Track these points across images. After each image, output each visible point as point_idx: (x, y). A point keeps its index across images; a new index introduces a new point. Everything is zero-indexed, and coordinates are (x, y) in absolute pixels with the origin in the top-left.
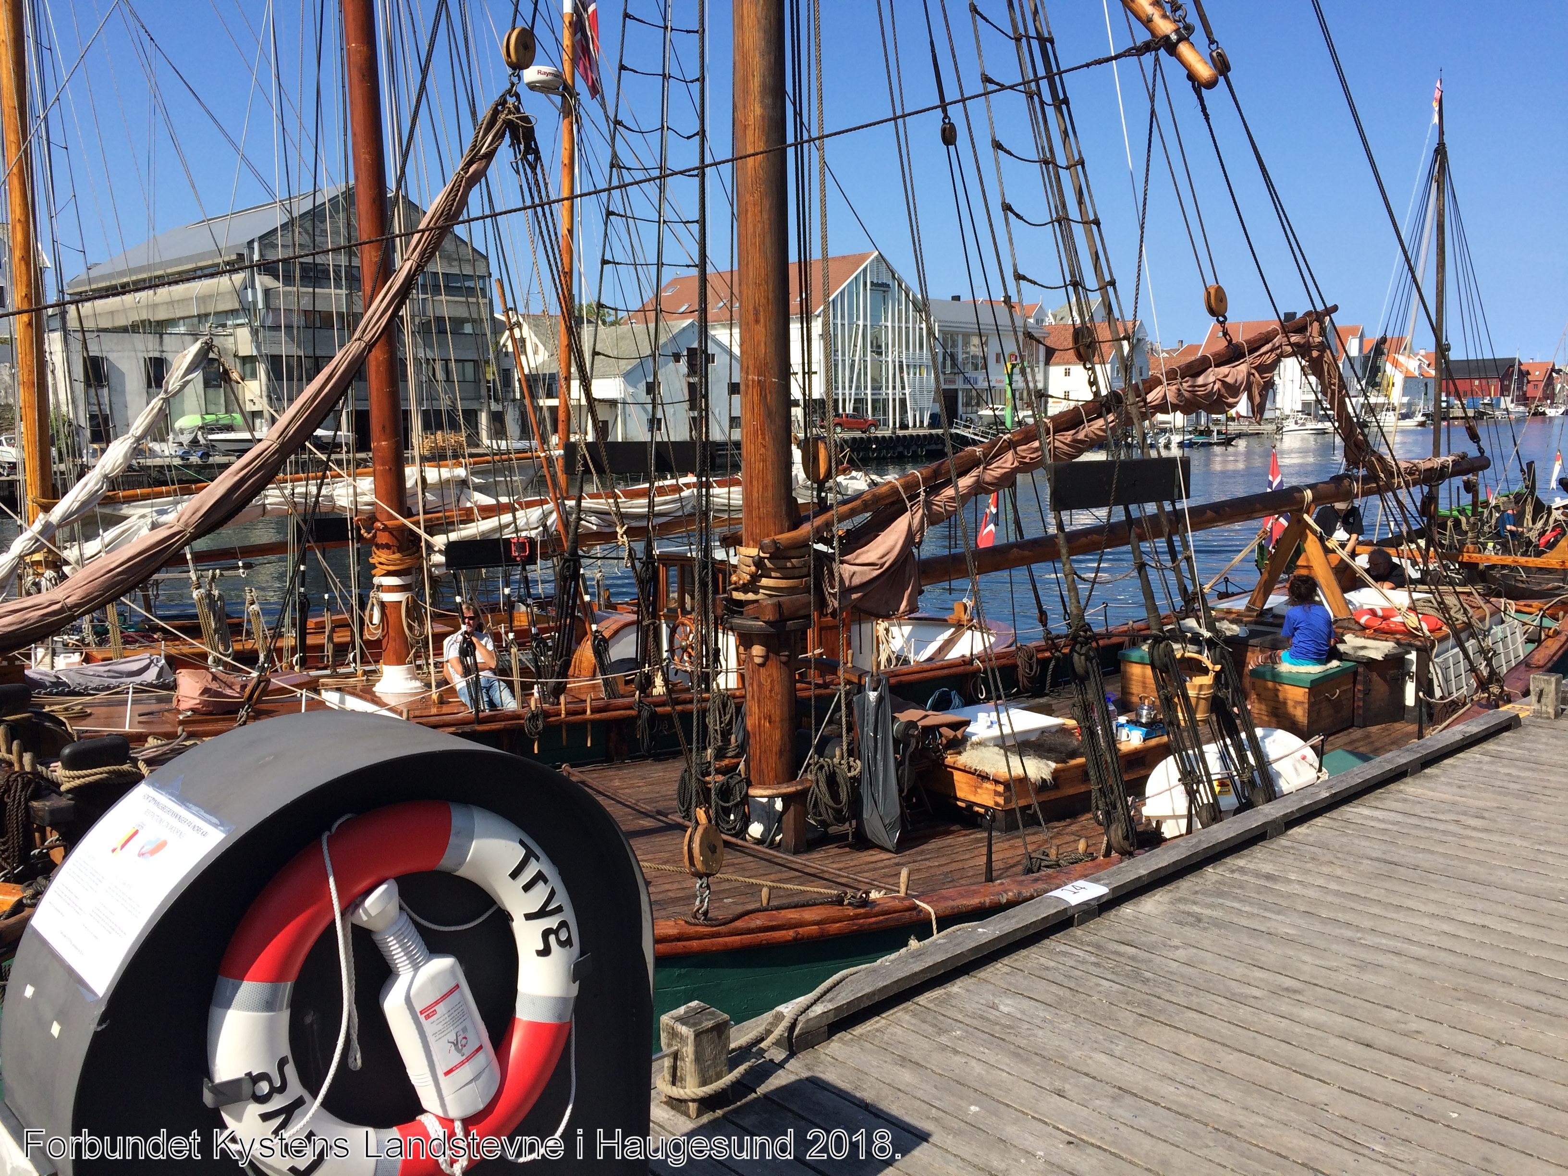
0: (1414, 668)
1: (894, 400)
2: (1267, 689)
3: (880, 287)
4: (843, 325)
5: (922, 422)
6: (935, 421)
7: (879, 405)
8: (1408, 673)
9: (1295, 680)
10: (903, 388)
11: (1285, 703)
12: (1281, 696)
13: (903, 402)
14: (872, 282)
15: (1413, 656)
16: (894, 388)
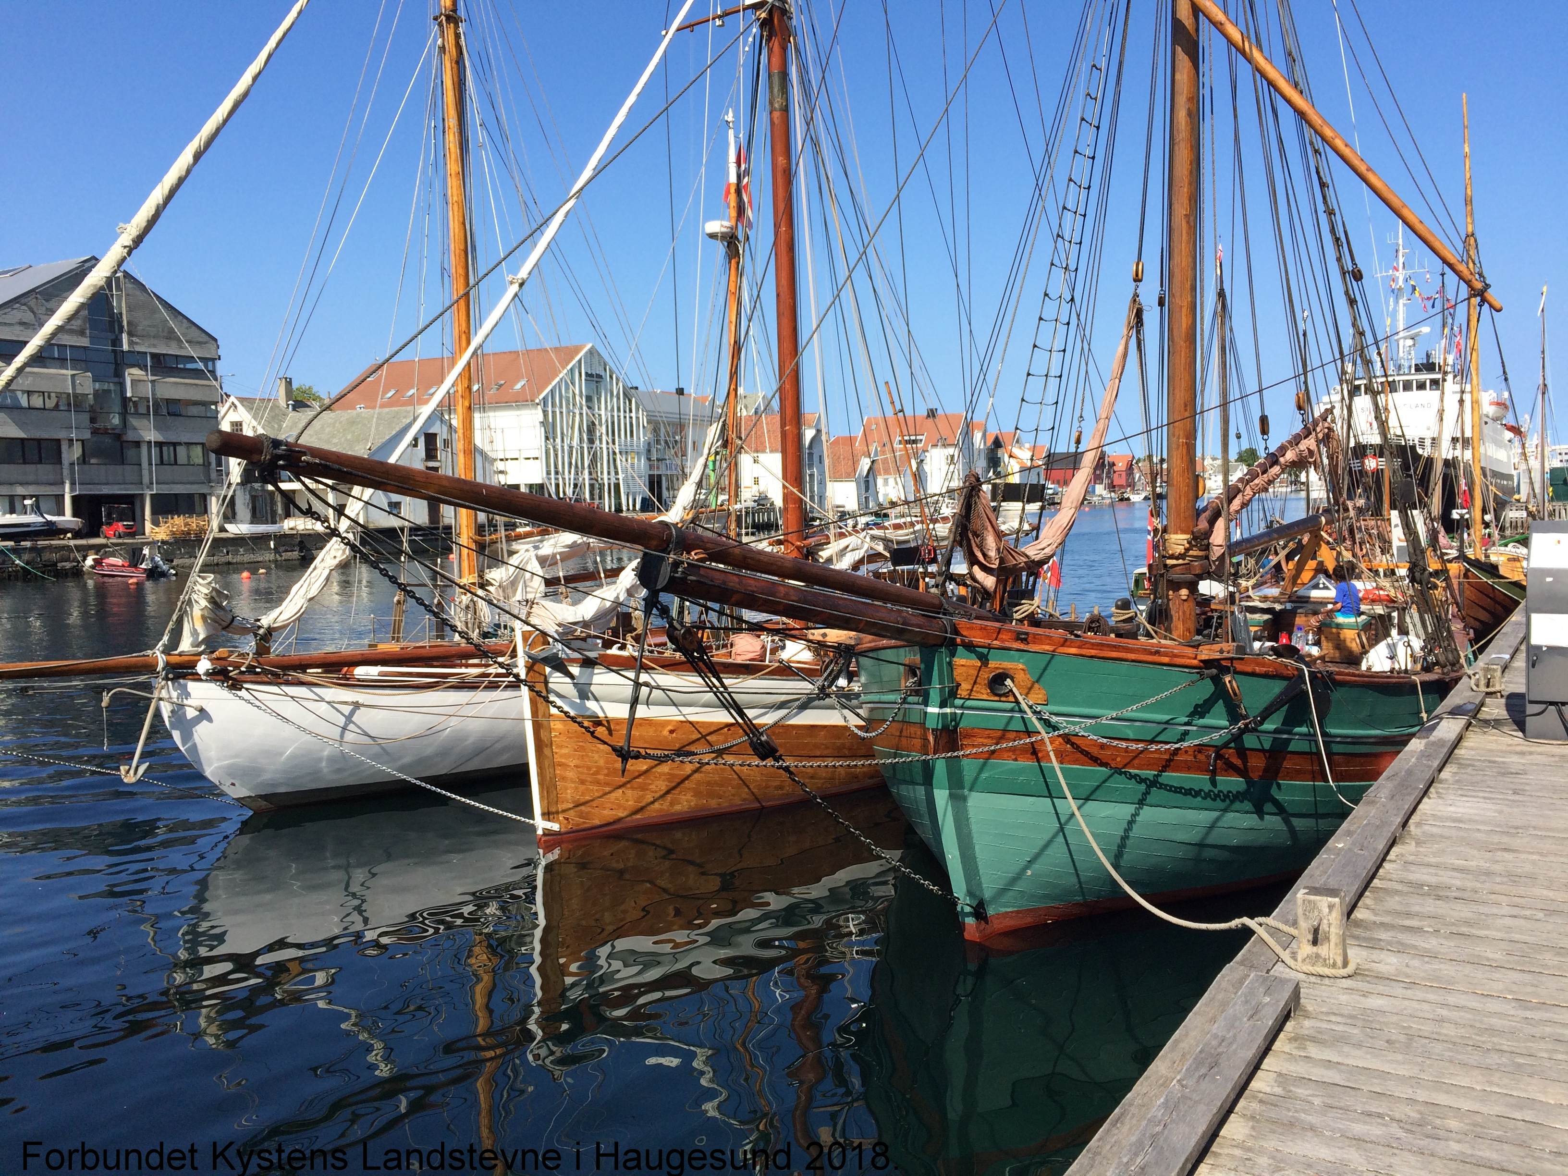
0: (1396, 621)
1: (609, 485)
2: (1332, 633)
3: (594, 379)
4: (561, 413)
5: (634, 506)
6: (647, 505)
7: (596, 488)
8: (1392, 625)
9: (1350, 627)
10: (617, 473)
11: (1345, 641)
12: (1342, 636)
13: (617, 486)
14: (586, 373)
15: (1395, 614)
16: (609, 473)
